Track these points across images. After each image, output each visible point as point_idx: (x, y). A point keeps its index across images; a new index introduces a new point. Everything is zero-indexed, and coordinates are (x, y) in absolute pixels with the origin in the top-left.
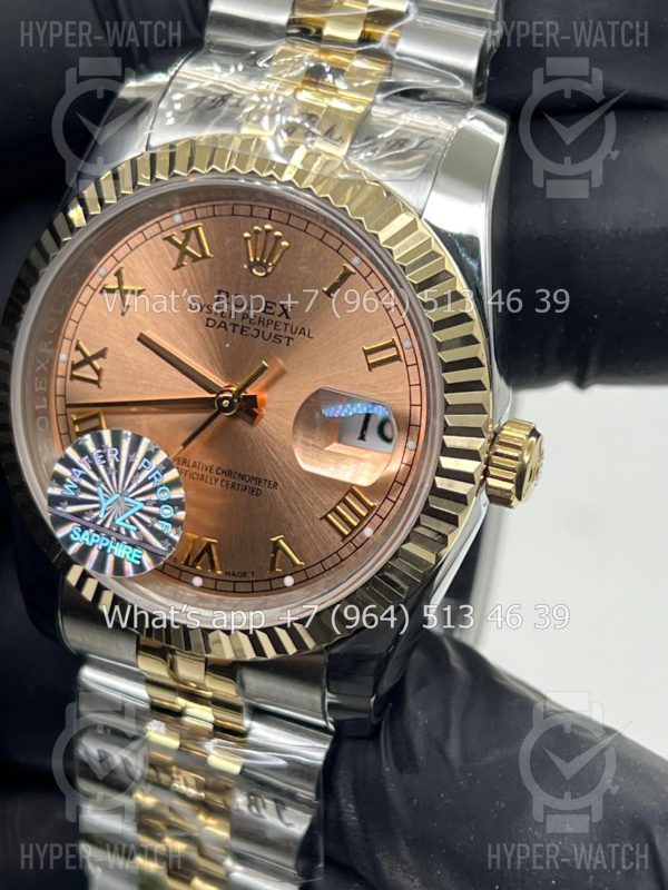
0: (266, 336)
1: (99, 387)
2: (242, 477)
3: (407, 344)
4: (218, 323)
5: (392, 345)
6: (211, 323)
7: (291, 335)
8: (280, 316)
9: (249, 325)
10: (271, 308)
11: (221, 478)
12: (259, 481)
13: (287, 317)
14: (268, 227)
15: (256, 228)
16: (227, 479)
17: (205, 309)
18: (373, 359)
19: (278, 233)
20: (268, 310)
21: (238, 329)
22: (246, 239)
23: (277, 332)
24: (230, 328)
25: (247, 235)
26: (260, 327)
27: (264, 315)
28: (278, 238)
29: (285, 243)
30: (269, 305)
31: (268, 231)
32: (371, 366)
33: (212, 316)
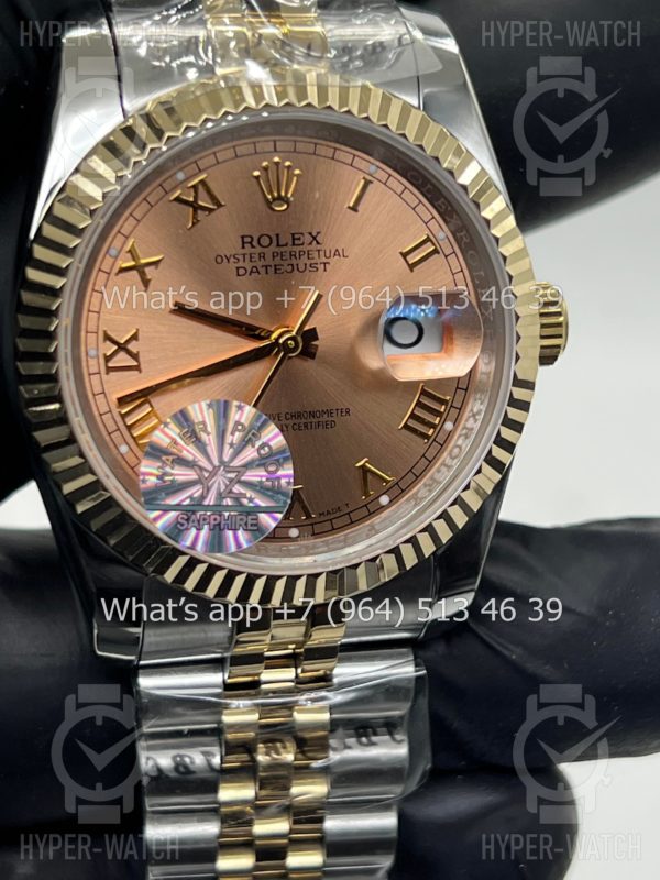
0: (302, 267)
1: (140, 371)
2: (312, 414)
3: (441, 235)
4: (249, 270)
5: (428, 239)
6: (242, 271)
7: (325, 260)
8: (311, 243)
9: (282, 262)
10: (299, 239)
11: (290, 422)
12: (329, 413)
13: (318, 243)
14: (276, 159)
15: (265, 164)
16: (297, 421)
17: (232, 259)
18: (412, 259)
19: (287, 163)
20: (296, 242)
21: (271, 270)
22: (257, 178)
23: (313, 261)
24: (262, 270)
25: (256, 173)
26: (294, 262)
27: (295, 248)
28: (289, 167)
29: (297, 172)
30: (296, 236)
31: (277, 164)
32: (412, 267)
33: (241, 264)
